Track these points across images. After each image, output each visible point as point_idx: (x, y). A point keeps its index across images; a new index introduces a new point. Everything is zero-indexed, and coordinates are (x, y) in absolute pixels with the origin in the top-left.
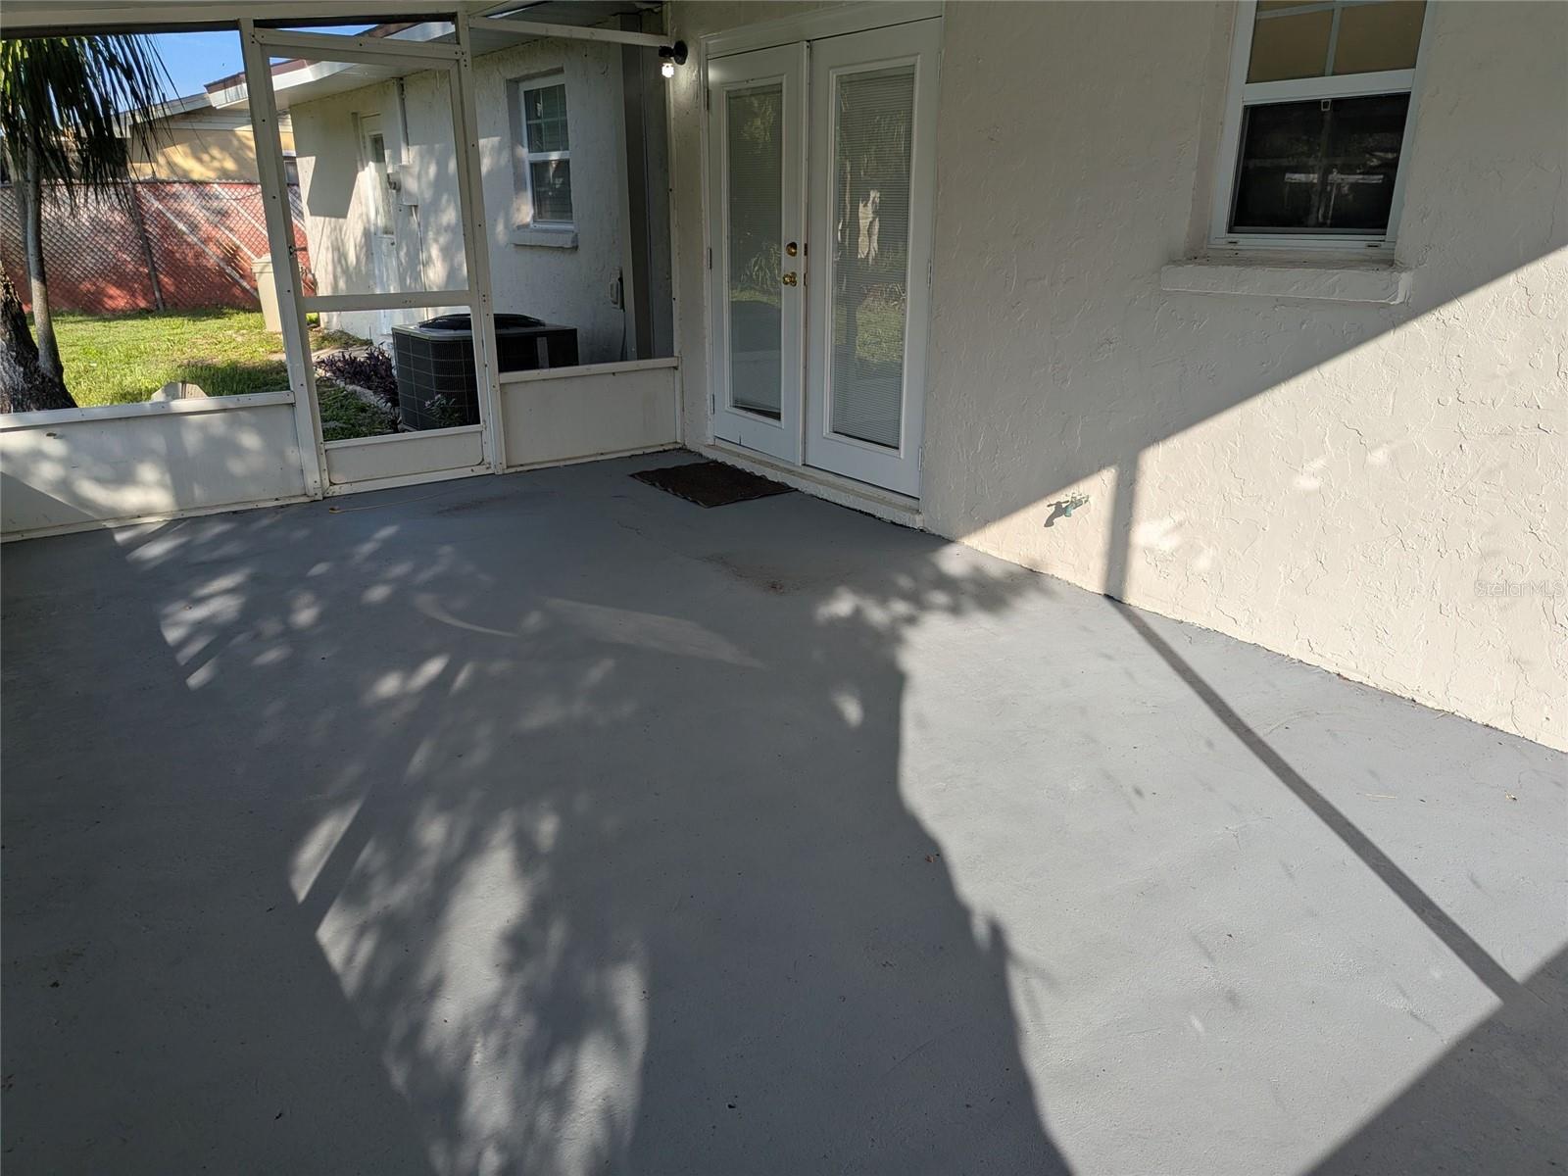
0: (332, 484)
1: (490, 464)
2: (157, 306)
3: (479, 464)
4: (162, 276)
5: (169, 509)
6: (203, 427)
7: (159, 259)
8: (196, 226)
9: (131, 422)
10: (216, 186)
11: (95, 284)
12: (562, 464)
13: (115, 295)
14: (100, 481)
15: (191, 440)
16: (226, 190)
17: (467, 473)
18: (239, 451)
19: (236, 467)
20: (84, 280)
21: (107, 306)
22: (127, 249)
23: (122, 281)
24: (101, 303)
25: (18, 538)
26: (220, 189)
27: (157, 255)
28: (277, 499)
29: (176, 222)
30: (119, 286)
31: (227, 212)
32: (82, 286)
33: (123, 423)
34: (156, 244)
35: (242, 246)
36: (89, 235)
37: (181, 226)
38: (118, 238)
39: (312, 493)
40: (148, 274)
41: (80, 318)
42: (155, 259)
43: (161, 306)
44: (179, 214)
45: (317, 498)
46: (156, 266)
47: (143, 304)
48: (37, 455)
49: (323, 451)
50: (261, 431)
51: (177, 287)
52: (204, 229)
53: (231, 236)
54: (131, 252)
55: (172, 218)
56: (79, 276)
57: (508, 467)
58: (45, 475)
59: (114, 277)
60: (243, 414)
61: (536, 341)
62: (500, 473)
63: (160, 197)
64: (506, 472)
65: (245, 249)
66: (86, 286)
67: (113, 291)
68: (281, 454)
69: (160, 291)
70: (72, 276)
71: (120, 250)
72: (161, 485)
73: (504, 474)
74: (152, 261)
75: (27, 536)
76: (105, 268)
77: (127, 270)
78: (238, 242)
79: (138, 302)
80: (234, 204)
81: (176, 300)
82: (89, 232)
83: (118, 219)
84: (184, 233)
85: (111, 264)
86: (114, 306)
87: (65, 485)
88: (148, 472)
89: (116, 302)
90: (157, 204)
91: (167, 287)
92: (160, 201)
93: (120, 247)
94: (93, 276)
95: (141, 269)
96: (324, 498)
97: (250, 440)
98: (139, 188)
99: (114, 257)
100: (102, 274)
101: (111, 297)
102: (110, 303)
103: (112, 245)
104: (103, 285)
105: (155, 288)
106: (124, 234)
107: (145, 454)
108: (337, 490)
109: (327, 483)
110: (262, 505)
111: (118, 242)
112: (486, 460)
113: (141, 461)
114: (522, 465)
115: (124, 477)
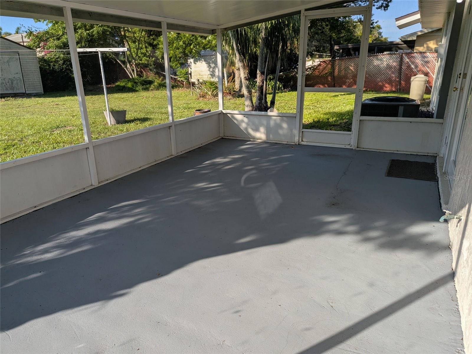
0: (302, 141)
1: (352, 145)
2: (398, 90)
3: (349, 145)
4: (402, 81)
5: (264, 139)
6: (275, 120)
7: (403, 76)
8: (417, 66)
9: (260, 116)
10: (428, 53)
11: (382, 83)
12: (378, 151)
13: (387, 86)
14: (252, 129)
15: (272, 123)
16: (431, 54)
17: (343, 147)
18: (281, 127)
19: (281, 132)
20: (380, 82)
21: (384, 90)
22: (394, 73)
23: (390, 82)
24: (383, 89)
25: (235, 138)
26: (429, 54)
27: (403, 75)
28: (288, 142)
29: (411, 65)
30: (389, 84)
31: (429, 61)
32: (379, 84)
33: (259, 116)
34: (403, 72)
35: (430, 72)
36: (385, 69)
37: (413, 66)
38: (393, 70)
39: (296, 142)
40: (398, 81)
41: (375, 92)
42: (401, 76)
43: (399, 90)
44: (413, 63)
45: (297, 144)
46: (401, 78)
47: (394, 89)
48: (243, 121)
49: (301, 132)
50: (288, 124)
51: (406, 85)
52: (419, 67)
53: (427, 69)
54: (395, 74)
55: (410, 64)
56: (379, 81)
57: (357, 148)
58: (243, 126)
59: (388, 81)
60: (284, 118)
61: (399, 107)
62: (354, 149)
63: (409, 57)
64: (356, 149)
65: (431, 73)
66: (380, 84)
67: (387, 85)
68: (291, 130)
69: (400, 86)
70: (377, 81)
71: (392, 73)
72: (264, 133)
73: (355, 150)
74: (400, 76)
75: (237, 138)
76: (387, 79)
77: (393, 79)
78: (429, 71)
79: (393, 89)
80: (432, 59)
81: (404, 89)
82: (385, 68)
83: (394, 64)
84: (413, 68)
85: (389, 77)
86: (386, 90)
87: (246, 129)
88: (262, 129)
89: (387, 88)
90: (408, 60)
91: (403, 84)
92: (408, 58)
93: (393, 73)
94: (383, 81)
95: (397, 79)
96: (299, 144)
97: (285, 125)
98: (404, 55)
99: (390, 75)
100: (386, 81)
101: (386, 87)
102: (385, 89)
103: (390, 72)
104: (385, 84)
105: (399, 85)
106: (395, 69)
107: (262, 125)
108: (303, 143)
109: (301, 140)
110: (283, 143)
111: (393, 71)
112: (351, 144)
113: (261, 126)
114: (363, 148)
115: (257, 130)
